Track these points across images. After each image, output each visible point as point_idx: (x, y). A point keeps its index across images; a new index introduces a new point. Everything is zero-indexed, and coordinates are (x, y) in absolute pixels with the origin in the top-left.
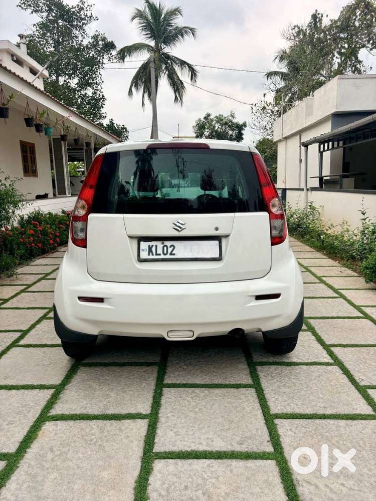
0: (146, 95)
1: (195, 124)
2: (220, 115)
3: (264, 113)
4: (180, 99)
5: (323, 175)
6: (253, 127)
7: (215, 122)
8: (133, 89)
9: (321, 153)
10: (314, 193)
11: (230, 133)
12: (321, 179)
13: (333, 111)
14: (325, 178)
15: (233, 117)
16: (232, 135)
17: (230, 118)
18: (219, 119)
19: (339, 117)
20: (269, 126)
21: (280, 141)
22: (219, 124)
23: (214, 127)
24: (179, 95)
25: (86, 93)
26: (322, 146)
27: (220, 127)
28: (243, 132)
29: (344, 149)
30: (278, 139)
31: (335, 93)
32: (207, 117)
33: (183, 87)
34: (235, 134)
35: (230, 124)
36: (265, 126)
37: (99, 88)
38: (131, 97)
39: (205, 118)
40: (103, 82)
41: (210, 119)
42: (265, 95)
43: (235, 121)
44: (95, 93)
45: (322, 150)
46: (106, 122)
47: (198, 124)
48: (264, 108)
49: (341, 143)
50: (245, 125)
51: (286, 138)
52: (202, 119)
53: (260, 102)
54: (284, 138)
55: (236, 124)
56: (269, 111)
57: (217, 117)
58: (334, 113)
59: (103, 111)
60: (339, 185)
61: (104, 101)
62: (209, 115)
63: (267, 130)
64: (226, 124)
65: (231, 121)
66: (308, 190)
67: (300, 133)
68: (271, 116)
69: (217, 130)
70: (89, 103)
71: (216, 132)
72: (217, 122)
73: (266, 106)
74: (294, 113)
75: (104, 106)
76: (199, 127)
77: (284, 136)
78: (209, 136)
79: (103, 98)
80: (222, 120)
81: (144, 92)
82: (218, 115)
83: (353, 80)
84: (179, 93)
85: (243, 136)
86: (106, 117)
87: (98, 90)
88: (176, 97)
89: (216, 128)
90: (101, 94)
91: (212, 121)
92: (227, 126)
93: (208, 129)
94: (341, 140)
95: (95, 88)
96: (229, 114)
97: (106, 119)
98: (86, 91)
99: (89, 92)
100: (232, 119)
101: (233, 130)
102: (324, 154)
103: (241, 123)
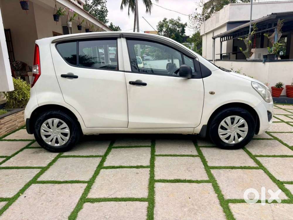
0: (130, 9)
1: (158, 25)
2: (172, 19)
3: (196, 19)
4: (150, 11)
5: (222, 53)
6: (190, 27)
7: (169, 23)
8: (123, 5)
9: (221, 42)
10: (218, 62)
11: (178, 29)
12: (221, 55)
13: (228, 21)
14: (223, 55)
15: (179, 20)
16: (179, 31)
17: (178, 21)
18: (172, 21)
19: (231, 24)
20: (198, 26)
21: (203, 35)
22: (171, 24)
23: (169, 26)
24: (149, 9)
25: (97, 8)
26: (222, 39)
27: (172, 26)
28: (185, 29)
29: (234, 40)
30: (203, 34)
31: (229, 12)
32: (165, 20)
33: (151, 3)
34: (181, 30)
35: (178, 24)
36: (196, 27)
37: (104, 5)
38: (122, 10)
39: (163, 21)
40: (106, 1)
41: (166, 22)
42: (196, 9)
43: (180, 22)
44: (103, 8)
45: (222, 41)
46: (108, 24)
47: (159, 24)
48: (196, 17)
49: (232, 37)
50: (186, 24)
51: (207, 34)
52: (162, 21)
53: (194, 13)
54: (205, 34)
55: (181, 24)
56: (199, 19)
57: (170, 20)
58: (228, 22)
59: (106, 18)
60: (228, 58)
61: (107, 12)
62: (166, 19)
63: (197, 29)
64: (175, 24)
65: (178, 23)
66: (215, 60)
67: (213, 31)
68: (200, 21)
69: (170, 28)
70: (99, 14)
71: (170, 29)
72: (170, 23)
73: (197, 15)
74: (210, 21)
75: (107, 15)
76: (160, 26)
77: (206, 33)
78: (166, 31)
79: (107, 11)
80: (173, 22)
81: (129, 7)
82: (171, 19)
83: (237, 6)
84: (149, 7)
85: (185, 31)
86: (108, 22)
87: (104, 6)
88: (147, 9)
89: (170, 27)
90: (105, 8)
91: (167, 22)
92: (176, 25)
93: (165, 27)
94: (232, 36)
95: (102, 5)
96: (177, 18)
97: (108, 23)
98: (97, 7)
99: (99, 7)
100: (179, 21)
101: (180, 27)
102: (223, 42)
103: (184, 23)
